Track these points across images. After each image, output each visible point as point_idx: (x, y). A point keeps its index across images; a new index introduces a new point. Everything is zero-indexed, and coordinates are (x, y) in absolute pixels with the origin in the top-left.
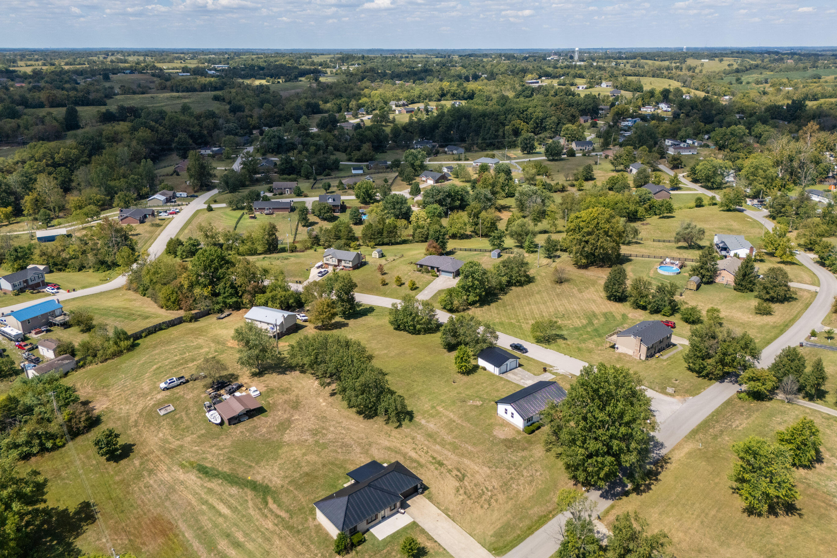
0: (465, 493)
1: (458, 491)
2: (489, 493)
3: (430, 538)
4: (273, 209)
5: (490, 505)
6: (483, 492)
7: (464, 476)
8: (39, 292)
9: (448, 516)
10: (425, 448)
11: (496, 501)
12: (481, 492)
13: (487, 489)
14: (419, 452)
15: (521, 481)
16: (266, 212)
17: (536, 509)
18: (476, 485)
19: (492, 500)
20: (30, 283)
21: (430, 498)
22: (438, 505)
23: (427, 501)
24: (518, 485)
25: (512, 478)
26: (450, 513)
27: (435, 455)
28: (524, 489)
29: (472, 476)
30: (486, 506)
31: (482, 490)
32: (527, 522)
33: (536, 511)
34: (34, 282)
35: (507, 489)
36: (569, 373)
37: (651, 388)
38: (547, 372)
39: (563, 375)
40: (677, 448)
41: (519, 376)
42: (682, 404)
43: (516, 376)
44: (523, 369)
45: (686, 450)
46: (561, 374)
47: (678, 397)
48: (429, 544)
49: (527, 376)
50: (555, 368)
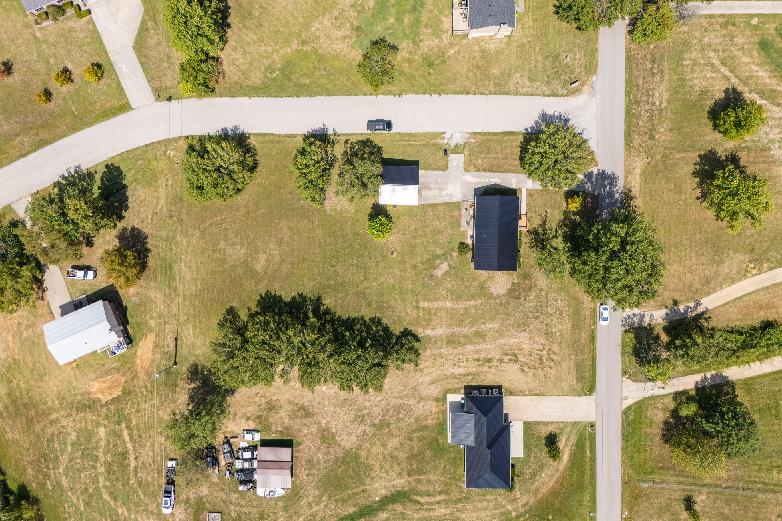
0: (529, 368)
1: (523, 371)
2: (544, 352)
3: (547, 424)
5: (553, 361)
6: (540, 355)
7: (515, 355)
9: (537, 395)
10: (461, 357)
11: (554, 353)
12: (538, 357)
13: (539, 350)
14: (461, 364)
15: (555, 321)
17: (583, 335)
18: (530, 355)
19: (552, 356)
21: (511, 394)
22: (521, 394)
23: (511, 397)
24: (555, 326)
25: (546, 325)
26: (536, 392)
27: (477, 356)
28: (562, 325)
29: (520, 350)
30: (552, 364)
31: (537, 354)
32: (587, 350)
33: (584, 336)
35: (552, 337)
36: (467, 133)
37: (555, 95)
38: (450, 155)
39: (465, 143)
40: (628, 172)
41: (433, 186)
42: (594, 96)
43: (431, 189)
44: (425, 169)
45: (638, 171)
46: (462, 143)
47: (584, 88)
48: (550, 429)
49: (439, 180)
50: (447, 136)
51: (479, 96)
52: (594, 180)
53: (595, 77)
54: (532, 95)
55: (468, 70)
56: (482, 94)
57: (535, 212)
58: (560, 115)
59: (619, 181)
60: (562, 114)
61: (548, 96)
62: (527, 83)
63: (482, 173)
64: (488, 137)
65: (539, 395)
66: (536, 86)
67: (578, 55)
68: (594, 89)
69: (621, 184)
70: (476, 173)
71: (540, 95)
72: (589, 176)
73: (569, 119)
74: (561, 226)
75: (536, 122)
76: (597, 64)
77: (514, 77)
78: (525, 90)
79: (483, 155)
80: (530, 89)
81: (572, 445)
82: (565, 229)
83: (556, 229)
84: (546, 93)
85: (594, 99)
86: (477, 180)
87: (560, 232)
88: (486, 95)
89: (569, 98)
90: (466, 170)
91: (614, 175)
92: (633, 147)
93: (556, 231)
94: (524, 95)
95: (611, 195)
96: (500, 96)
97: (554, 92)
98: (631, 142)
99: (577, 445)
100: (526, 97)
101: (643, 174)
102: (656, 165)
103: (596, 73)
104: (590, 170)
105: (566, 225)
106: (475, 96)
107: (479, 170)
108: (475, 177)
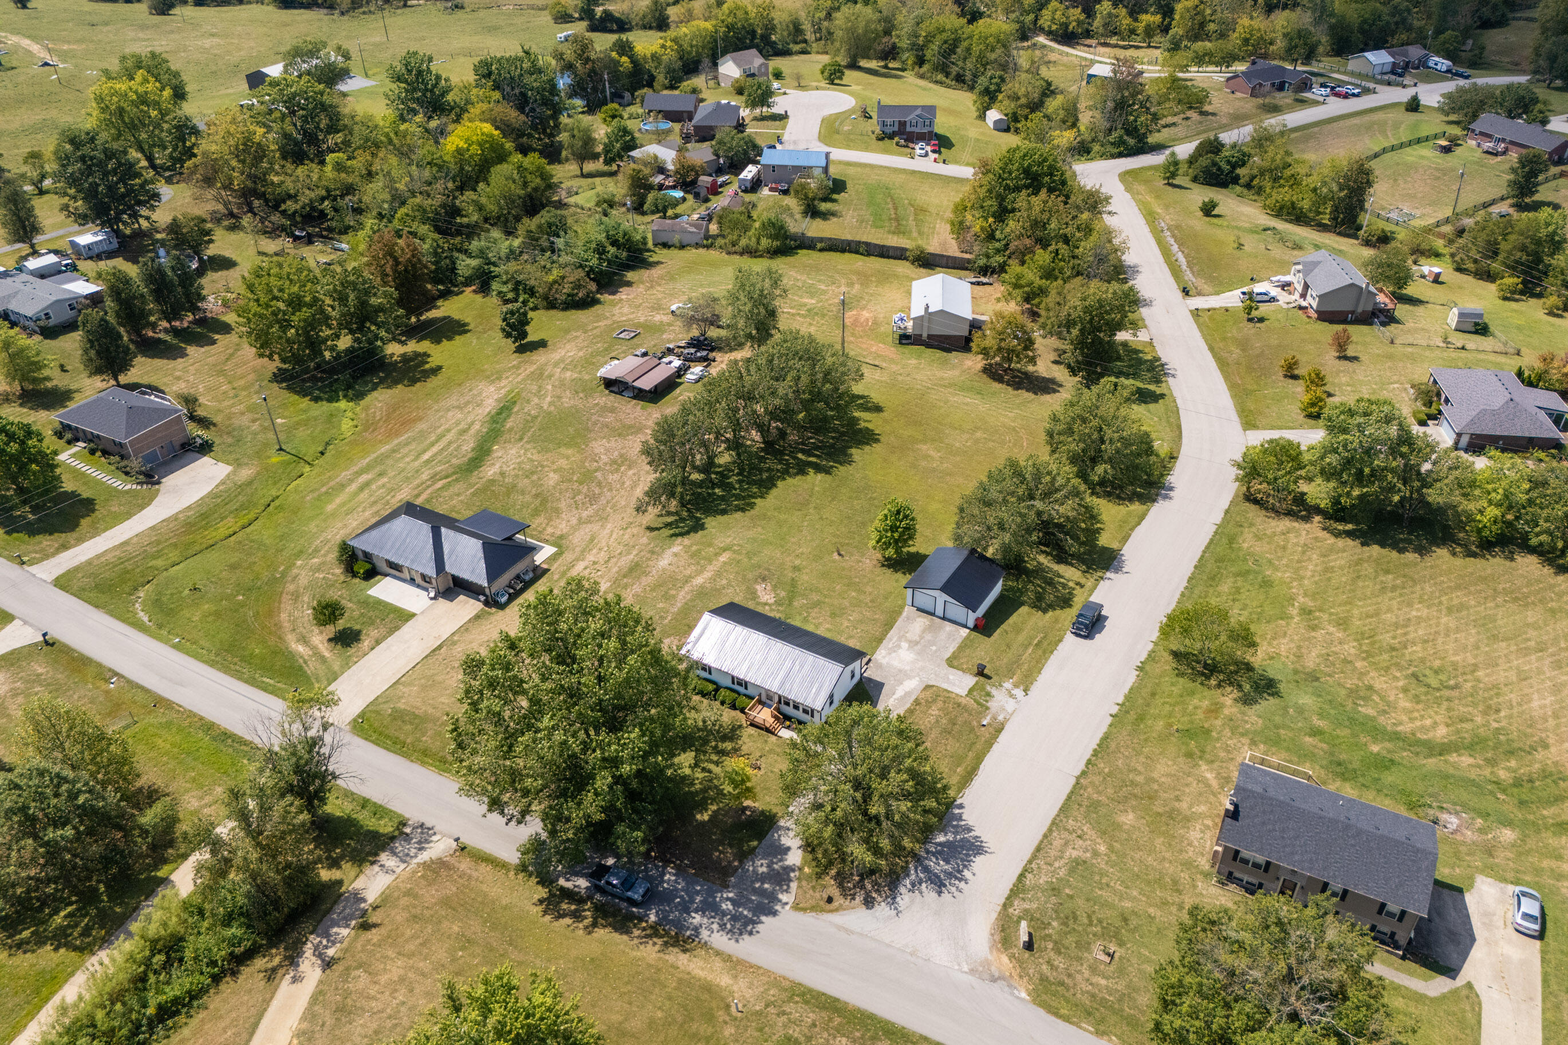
3: (378, 643)
4: (1512, 143)
8: (907, 146)
9: (440, 647)
16: (1488, 145)
20: (908, 129)
22: (463, 630)
26: (444, 649)
34: (913, 129)
36: (1006, 720)
37: (1018, 890)
38: (976, 679)
39: (988, 708)
40: (735, 965)
41: (928, 637)
42: (972, 971)
43: (924, 631)
44: (967, 638)
45: (724, 980)
46: (989, 704)
47: (1005, 959)
48: (366, 643)
49: (934, 648)
50: (1019, 692)
51: (1081, 766)
52: (766, 886)
53: (1024, 995)
54: (1038, 849)
55: (1150, 780)
56: (1084, 773)
57: (771, 751)
58: (960, 880)
59: (725, 938)
60: (962, 885)
61: (1022, 876)
62: (1072, 853)
63: (908, 705)
64: (978, 746)
65: (434, 651)
66: (1057, 864)
67: (1103, 982)
68: (994, 980)
69: (719, 940)
70: (914, 697)
71: (1030, 862)
72: (781, 878)
73: (940, 893)
74: (711, 781)
75: (969, 830)
76: (1056, 1014)
77: (1099, 840)
78: (1057, 843)
79: (944, 721)
80: (1053, 853)
81: (305, 662)
82: (698, 786)
83: (710, 771)
84: (1029, 876)
85: (966, 968)
86: (900, 692)
87: (699, 775)
88: (1078, 778)
89: (995, 915)
90: (928, 687)
91: (751, 933)
92: (790, 999)
93: (704, 770)
94: (1045, 836)
95: (710, 908)
96: (1064, 797)
97: (1024, 891)
98: (807, 1002)
99: (301, 668)
100: (1040, 837)
101: (708, 988)
102: (710, 1017)
103: (1034, 1002)
104: (794, 885)
105: (704, 790)
106: (1084, 762)
107: (917, 702)
108: (907, 694)
